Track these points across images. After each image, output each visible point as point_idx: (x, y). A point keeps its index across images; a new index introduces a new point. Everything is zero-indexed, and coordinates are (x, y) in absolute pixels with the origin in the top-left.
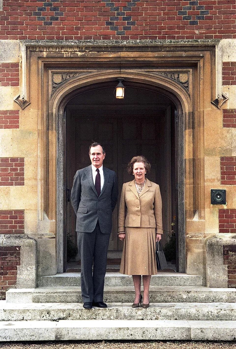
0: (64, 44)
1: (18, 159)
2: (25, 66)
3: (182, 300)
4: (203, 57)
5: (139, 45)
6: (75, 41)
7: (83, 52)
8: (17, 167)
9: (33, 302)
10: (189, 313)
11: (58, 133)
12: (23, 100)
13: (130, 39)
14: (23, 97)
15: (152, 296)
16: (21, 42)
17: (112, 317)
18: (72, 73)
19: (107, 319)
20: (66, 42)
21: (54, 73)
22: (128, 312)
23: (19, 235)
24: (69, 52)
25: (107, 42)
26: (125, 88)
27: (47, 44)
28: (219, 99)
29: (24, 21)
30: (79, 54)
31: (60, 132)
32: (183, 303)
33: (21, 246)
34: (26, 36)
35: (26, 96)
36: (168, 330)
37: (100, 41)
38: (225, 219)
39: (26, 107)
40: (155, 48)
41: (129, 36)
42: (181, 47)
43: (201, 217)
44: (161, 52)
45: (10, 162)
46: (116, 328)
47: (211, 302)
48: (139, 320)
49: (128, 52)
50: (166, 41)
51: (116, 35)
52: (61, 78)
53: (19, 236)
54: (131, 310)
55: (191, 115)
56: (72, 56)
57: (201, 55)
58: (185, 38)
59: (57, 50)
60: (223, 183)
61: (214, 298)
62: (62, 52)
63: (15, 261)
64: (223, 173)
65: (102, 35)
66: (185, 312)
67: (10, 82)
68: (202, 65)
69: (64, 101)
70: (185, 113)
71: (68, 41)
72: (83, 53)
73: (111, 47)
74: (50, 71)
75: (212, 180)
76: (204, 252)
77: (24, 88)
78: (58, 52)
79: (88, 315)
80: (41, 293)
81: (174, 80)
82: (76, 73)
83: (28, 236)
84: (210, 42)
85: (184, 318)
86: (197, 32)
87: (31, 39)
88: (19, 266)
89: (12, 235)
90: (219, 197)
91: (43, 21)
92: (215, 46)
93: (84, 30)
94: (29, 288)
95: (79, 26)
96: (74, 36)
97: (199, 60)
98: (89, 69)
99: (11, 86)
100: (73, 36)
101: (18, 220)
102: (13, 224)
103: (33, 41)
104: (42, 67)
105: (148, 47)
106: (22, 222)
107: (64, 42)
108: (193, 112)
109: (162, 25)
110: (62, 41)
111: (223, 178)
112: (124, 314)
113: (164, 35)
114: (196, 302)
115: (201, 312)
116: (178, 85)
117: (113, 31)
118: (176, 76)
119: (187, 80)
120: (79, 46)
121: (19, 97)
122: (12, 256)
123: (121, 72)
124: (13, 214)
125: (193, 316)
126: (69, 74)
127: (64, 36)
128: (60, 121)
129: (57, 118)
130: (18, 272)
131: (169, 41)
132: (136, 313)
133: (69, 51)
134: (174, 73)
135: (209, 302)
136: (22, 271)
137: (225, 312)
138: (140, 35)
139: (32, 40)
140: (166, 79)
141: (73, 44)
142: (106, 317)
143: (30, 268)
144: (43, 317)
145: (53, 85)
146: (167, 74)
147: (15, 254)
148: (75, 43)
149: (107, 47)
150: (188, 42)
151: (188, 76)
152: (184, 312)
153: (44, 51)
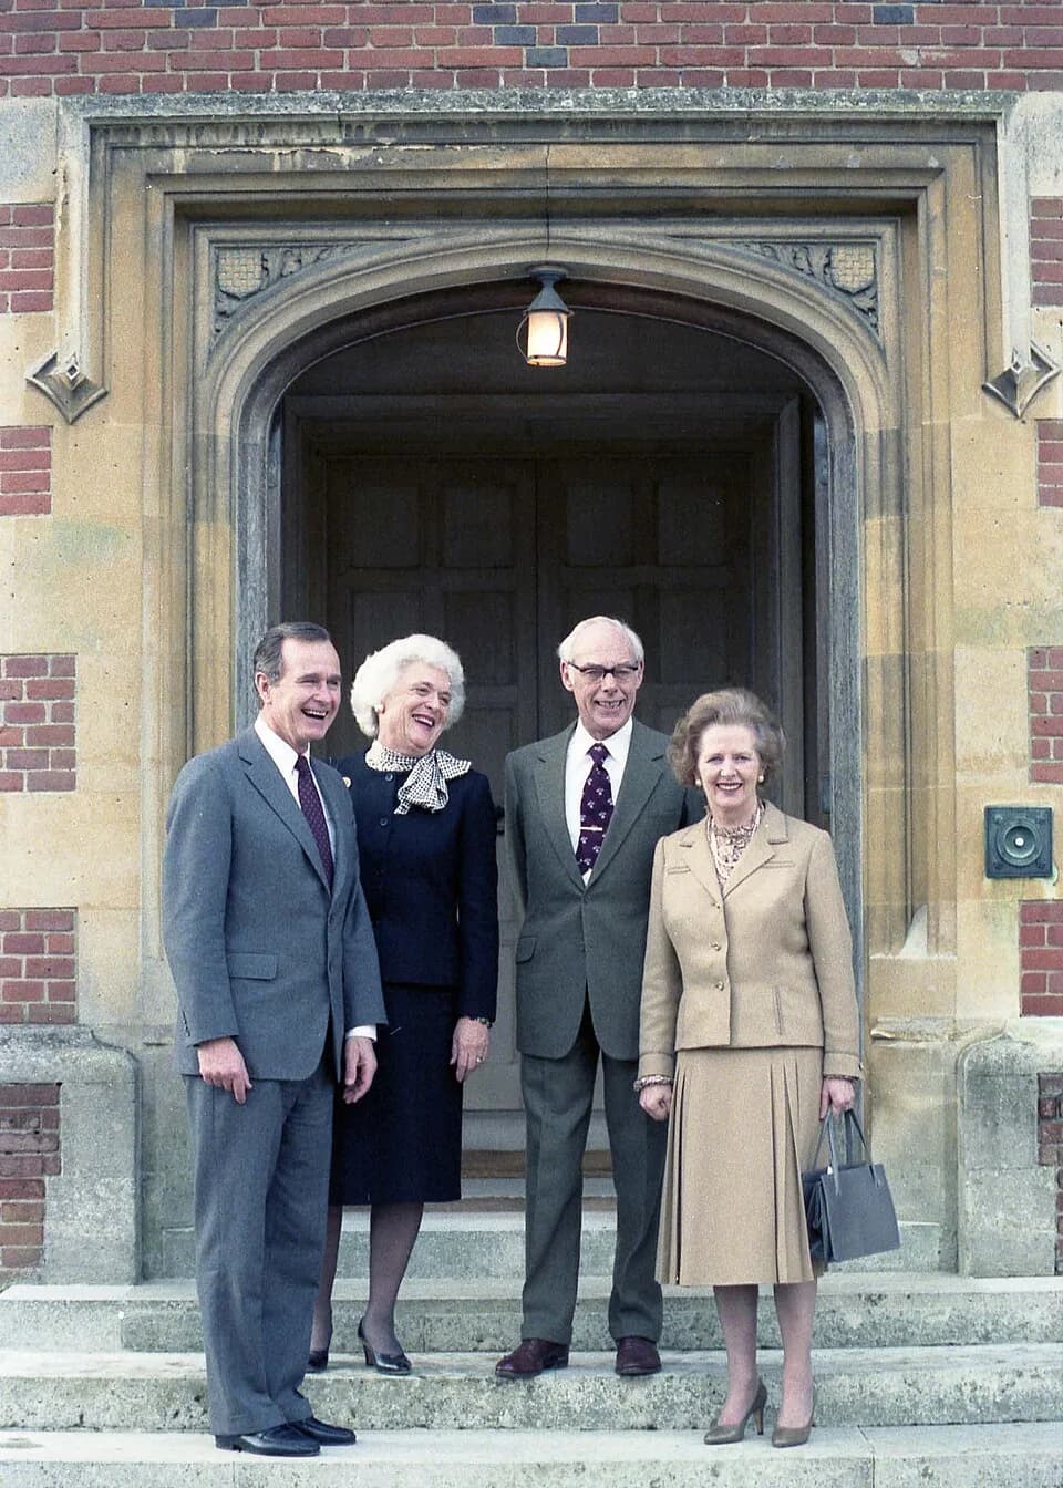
0: (270, 112)
1: (46, 663)
2: (82, 216)
3: (843, 1338)
4: (940, 171)
5: (638, 112)
6: (326, 95)
7: (364, 145)
8: (40, 702)
9: (128, 1346)
10: (872, 1394)
11: (243, 533)
12: (71, 378)
13: (591, 83)
14: (72, 363)
15: (697, 1319)
16: (65, 104)
17: (506, 1419)
18: (311, 244)
19: (484, 1428)
20: (282, 101)
21: (225, 248)
22: (580, 1396)
23: (50, 1029)
24: (296, 146)
25: (481, 98)
26: (572, 313)
27: (191, 111)
28: (1018, 372)
29: (84, 12)
30: (348, 155)
31: (253, 528)
32: (846, 1350)
33: (59, 1084)
34: (92, 76)
35: (86, 359)
36: (769, 1471)
37: (448, 93)
38: (1047, 947)
39: (87, 408)
40: (714, 128)
41: (588, 72)
42: (837, 123)
43: (937, 941)
44: (745, 147)
45: (8, 676)
46: (522, 1464)
47: (975, 1344)
48: (636, 1428)
49: (582, 144)
50: (765, 98)
51: (525, 68)
52: (259, 269)
53: (51, 1036)
54: (598, 1384)
55: (892, 447)
56: (310, 167)
57: (934, 163)
58: (857, 83)
59: (241, 141)
60: (1039, 776)
61: (990, 1323)
62: (262, 146)
63: (35, 1154)
64: (1040, 727)
65: (454, 68)
66: (853, 1390)
67: (10, 294)
68: (937, 210)
69: (272, 381)
70: (864, 437)
71: (290, 95)
72: (366, 153)
73: (501, 123)
74: (203, 239)
75: (990, 764)
76: (949, 1110)
77: (76, 322)
78: (246, 150)
79: (393, 1409)
80: (164, 1305)
81: (809, 278)
82: (329, 244)
83: (94, 1037)
84: (970, 104)
85: (848, 1419)
86: (910, 56)
87: (113, 89)
88: (53, 1178)
89: (17, 1029)
90: (1020, 841)
91: (171, 9)
92: (993, 124)
93: (369, 46)
94: (104, 1282)
95: (346, 25)
96: (319, 72)
97: (925, 188)
98: (392, 226)
99: (14, 312)
100: (316, 75)
101: (46, 957)
102: (20, 976)
103: (125, 101)
104: (164, 218)
105: (677, 123)
106: (68, 968)
107: (272, 100)
108: (898, 433)
109: (747, 22)
110: (263, 96)
111: (1038, 751)
112: (563, 1403)
113: (758, 69)
114: (905, 1343)
115: (927, 1390)
116: (826, 302)
117: (509, 50)
118: (818, 258)
119: (870, 278)
120: (342, 118)
121: (52, 362)
122: (21, 1127)
123: (551, 241)
124: (23, 926)
125: (887, 1405)
126: (296, 252)
127: (275, 73)
128: (252, 476)
129: (237, 459)
130: (52, 1205)
131: (780, 93)
132: (622, 1399)
133: (296, 141)
134: (806, 243)
135: (967, 1344)
136: (71, 1200)
137: (1036, 1384)
138: (639, 66)
139: (119, 94)
140: (772, 273)
141: (315, 109)
142: (478, 1417)
143: (107, 1185)
144: (177, 1414)
145: (219, 304)
146: (773, 250)
147: (33, 1123)
148: (327, 103)
149: (482, 124)
150: (872, 100)
151: (875, 261)
152: (848, 1391)
153: (179, 147)
